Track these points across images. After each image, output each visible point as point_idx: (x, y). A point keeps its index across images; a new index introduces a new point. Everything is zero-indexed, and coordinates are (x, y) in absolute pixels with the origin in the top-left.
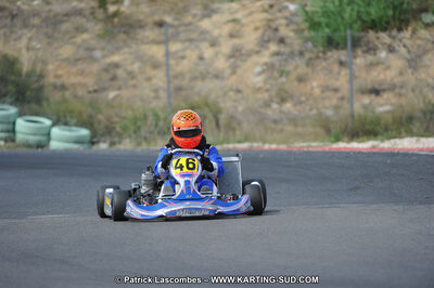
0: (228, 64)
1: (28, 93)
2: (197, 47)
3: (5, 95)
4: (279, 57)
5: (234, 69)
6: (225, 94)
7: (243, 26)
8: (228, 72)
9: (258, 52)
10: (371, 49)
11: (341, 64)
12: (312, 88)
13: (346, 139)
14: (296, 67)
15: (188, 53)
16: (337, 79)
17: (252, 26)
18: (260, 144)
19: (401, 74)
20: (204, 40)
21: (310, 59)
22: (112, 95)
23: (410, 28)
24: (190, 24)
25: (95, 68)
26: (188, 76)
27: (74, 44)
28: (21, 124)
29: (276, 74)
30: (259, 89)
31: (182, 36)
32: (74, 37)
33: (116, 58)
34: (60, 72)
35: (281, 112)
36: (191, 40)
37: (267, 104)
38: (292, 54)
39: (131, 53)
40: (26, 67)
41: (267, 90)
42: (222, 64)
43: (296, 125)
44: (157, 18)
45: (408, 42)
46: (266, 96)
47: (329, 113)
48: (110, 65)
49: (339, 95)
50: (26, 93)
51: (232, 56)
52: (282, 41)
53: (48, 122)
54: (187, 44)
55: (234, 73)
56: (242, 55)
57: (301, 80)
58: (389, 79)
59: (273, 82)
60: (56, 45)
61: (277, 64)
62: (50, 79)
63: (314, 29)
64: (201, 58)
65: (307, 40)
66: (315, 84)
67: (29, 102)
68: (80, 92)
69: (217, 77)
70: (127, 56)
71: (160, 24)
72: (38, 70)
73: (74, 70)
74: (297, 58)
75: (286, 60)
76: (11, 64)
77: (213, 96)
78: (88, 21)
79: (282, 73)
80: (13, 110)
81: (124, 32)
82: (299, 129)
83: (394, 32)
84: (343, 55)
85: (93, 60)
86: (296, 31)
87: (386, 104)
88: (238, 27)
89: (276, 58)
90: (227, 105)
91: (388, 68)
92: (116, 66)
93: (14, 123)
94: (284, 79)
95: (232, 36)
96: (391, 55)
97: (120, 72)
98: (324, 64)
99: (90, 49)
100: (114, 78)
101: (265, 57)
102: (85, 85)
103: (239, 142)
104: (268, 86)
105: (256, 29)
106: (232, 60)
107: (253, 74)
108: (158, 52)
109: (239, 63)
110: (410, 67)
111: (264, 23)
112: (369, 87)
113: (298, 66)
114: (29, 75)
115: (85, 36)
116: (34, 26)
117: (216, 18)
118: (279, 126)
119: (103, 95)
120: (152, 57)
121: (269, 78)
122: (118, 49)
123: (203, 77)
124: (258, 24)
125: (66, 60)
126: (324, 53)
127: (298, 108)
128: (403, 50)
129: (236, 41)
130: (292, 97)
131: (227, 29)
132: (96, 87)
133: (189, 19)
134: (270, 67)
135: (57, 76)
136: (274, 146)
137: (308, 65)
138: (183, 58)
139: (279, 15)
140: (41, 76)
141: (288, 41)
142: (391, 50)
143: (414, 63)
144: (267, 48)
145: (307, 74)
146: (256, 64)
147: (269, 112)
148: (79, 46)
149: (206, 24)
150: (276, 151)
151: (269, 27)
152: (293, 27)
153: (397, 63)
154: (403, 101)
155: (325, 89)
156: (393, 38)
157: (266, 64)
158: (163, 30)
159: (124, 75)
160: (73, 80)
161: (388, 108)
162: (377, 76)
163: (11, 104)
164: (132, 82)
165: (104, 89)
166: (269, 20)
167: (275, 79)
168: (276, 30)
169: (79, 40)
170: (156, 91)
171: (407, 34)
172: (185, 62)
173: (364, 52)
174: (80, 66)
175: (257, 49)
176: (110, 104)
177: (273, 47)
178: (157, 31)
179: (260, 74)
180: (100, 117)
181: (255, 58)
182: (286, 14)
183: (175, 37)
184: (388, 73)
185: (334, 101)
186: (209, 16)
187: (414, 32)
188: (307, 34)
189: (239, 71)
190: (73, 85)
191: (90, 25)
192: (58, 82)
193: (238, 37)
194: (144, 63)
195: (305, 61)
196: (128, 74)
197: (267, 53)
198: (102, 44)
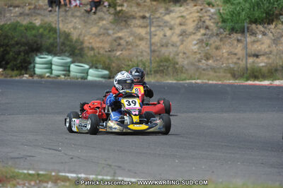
0: (178, 39)
1: (77, 51)
2: (163, 30)
3: (65, 52)
4: (206, 36)
5: (182, 42)
6: (178, 55)
7: (187, 19)
8: (178, 44)
9: (194, 34)
10: (253, 34)
11: (238, 41)
12: (223, 53)
14: (214, 42)
15: (158, 32)
16: (236, 49)
17: (192, 20)
19: (269, 47)
20: (166, 26)
21: (222, 38)
22: (118, 53)
23: (274, 23)
24: (159, 18)
25: (109, 39)
26: (159, 45)
27: (98, 26)
28: (73, 67)
29: (204, 45)
30: (195, 52)
31: (155, 24)
32: (98, 23)
33: (120, 34)
34: (91, 41)
35: (207, 65)
36: (160, 26)
37: (199, 61)
38: (212, 35)
39: (128, 32)
40: (74, 36)
41: (200, 53)
42: (175, 39)
43: (215, 72)
44: (141, 14)
45: (273, 31)
46: (198, 56)
47: (232, 66)
48: (117, 38)
49: (237, 57)
50: (75, 51)
51: (181, 35)
52: (207, 28)
53: (87, 67)
54: (157, 28)
55: (182, 44)
56: (186, 34)
57: (217, 48)
58: (263, 49)
59: (203, 49)
60: (88, 27)
61: (205, 40)
62: (86, 44)
63: (224, 22)
64: (165, 36)
65: (221, 28)
66: (224, 51)
67: (76, 56)
68: (102, 51)
69: (173, 45)
70: (126, 33)
71: (144, 17)
72: (81, 38)
73: (98, 40)
74: (215, 37)
75: (209, 38)
76: (67, 36)
77: (172, 55)
78: (105, 14)
79: (207, 45)
80: (69, 60)
81: (125, 21)
82: (218, 74)
83: (266, 25)
84: (239, 36)
85: (109, 35)
86: (214, 23)
87: (262, 62)
88: (184, 20)
89: (204, 37)
91: (263, 43)
92: (120, 38)
93: (69, 67)
94: (208, 48)
95: (181, 24)
96: (264, 37)
97: (122, 42)
98: (229, 41)
99: (107, 29)
100: (119, 45)
102: (104, 48)
104: (200, 51)
105: (194, 21)
106: (181, 37)
107: (192, 44)
108: (142, 32)
109: (185, 39)
110: (274, 43)
111: (198, 18)
112: (253, 53)
113: (215, 41)
114: (76, 42)
115: (104, 22)
116: (77, 16)
117: (172, 15)
119: (113, 53)
120: (139, 34)
121: (200, 47)
122: (122, 29)
123: (166, 45)
124: (195, 19)
125: (95, 34)
126: (230, 35)
127: (216, 63)
128: (271, 34)
129: (183, 27)
130: (212, 57)
131: (178, 21)
132: (110, 49)
133: (158, 15)
134: (201, 41)
135: (90, 43)
137: (221, 40)
138: (155, 35)
139: (205, 14)
140: (82, 43)
141: (211, 28)
142: (264, 34)
143: (276, 41)
144: (200, 31)
145: (220, 46)
146: (194, 39)
147: (201, 65)
148: (101, 27)
149: (167, 18)
151: (201, 20)
152: (212, 21)
153: (267, 41)
154: (270, 61)
155: (230, 53)
156: (266, 28)
157: (199, 40)
158: (145, 20)
159: (125, 43)
160: (98, 45)
161: (263, 64)
162: (256, 48)
163: (68, 57)
164: (130, 47)
165: (114, 50)
166: (200, 17)
168: (204, 22)
169: (101, 24)
170: (142, 52)
171: (272, 26)
172: (156, 37)
173: (250, 35)
174: (102, 38)
175: (194, 32)
176: (118, 58)
177: (203, 31)
178: (141, 21)
179: (195, 45)
180: (114, 65)
181: (193, 36)
182: (209, 14)
183: (151, 24)
184: (262, 46)
185: (235, 60)
186: (168, 14)
187: (276, 26)
189: (185, 43)
190: (98, 48)
191: (106, 17)
192: (90, 46)
193: (184, 25)
194: (135, 37)
195: (219, 38)
196: (127, 42)
197: (199, 34)
198: (114, 27)
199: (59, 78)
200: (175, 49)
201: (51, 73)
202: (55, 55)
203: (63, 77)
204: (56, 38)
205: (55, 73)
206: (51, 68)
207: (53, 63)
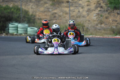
1: (31, 20)
2: (78, 8)
3: (25, 21)
4: (101, 12)
5: (88, 15)
6: (86, 21)
7: (91, 3)
8: (86, 16)
9: (95, 10)
11: (118, 14)
12: (110, 20)
13: (119, 35)
15: (75, 10)
16: (117, 18)
17: (93, 3)
18: (95, 36)
20: (80, 6)
21: (109, 12)
22: (54, 21)
24: (76, 2)
25: (50, 14)
26: (75, 16)
27: (44, 7)
28: (29, 29)
29: (100, 16)
30: (95, 20)
31: (74, 5)
32: (44, 5)
33: (55, 11)
34: (40, 15)
35: (101, 27)
36: (76, 7)
37: (97, 25)
38: (104, 11)
39: (60, 10)
40: (31, 13)
41: (97, 21)
42: (85, 13)
43: (105, 31)
46: (97, 22)
47: (114, 27)
48: (54, 13)
49: (117, 22)
51: (88, 11)
52: (101, 7)
53: (36, 29)
54: (75, 8)
56: (90, 11)
57: (106, 18)
59: (99, 19)
60: (39, 7)
61: (100, 13)
62: (37, 17)
63: (111, 4)
64: (79, 12)
65: (109, 7)
66: (110, 19)
67: (31, 23)
69: (83, 17)
71: (68, 2)
72: (34, 14)
73: (44, 14)
74: (105, 12)
76: (26, 12)
77: (82, 22)
79: (101, 16)
80: (27, 25)
81: (58, 4)
82: (106, 32)
84: (118, 11)
85: (49, 12)
86: (105, 4)
88: (89, 3)
90: (86, 25)
92: (56, 13)
93: (27, 29)
94: (102, 18)
95: (88, 5)
97: (56, 15)
98: (113, 14)
99: (48, 9)
100: (55, 17)
101: (97, 12)
103: (89, 35)
104: (97, 20)
105: (95, 4)
106: (88, 12)
107: (93, 16)
108: (67, 10)
109: (89, 13)
111: (97, 2)
113: (106, 14)
114: (31, 15)
115: (47, 5)
116: (33, 2)
118: (100, 31)
119: (52, 21)
120: (65, 11)
122: (56, 9)
123: (79, 17)
124: (95, 2)
125: (42, 11)
126: (113, 11)
127: (106, 26)
129: (89, 7)
130: (104, 23)
131: (86, 4)
132: (50, 19)
134: (98, 14)
135: (39, 16)
136: (99, 36)
137: (108, 14)
138: (74, 11)
140: (35, 16)
141: (103, 7)
144: (97, 9)
145: (108, 16)
146: (94, 13)
147: (98, 27)
148: (45, 8)
149: (80, 2)
150: (99, 38)
151: (98, 3)
152: (104, 3)
155: (113, 21)
157: (97, 13)
158: (69, 4)
160: (43, 17)
163: (26, 23)
164: (60, 18)
165: (52, 20)
166: (98, 1)
167: (99, 17)
168: (100, 4)
169: (45, 6)
172: (75, 13)
174: (46, 13)
175: (94, 9)
177: (99, 9)
178: (67, 4)
179: (96, 16)
181: (94, 12)
183: (72, 5)
185: (116, 24)
188: (108, 5)
189: (90, 15)
191: (48, 2)
192: (39, 18)
193: (90, 6)
194: (63, 13)
195: (108, 13)
196: (59, 16)
197: (97, 10)
198: (52, 7)
199: (22, 35)
200: (84, 19)
201: (18, 32)
202: (20, 22)
203: (23, 34)
204: (20, 14)
205: (19, 32)
206: (17, 30)
207: (18, 27)
